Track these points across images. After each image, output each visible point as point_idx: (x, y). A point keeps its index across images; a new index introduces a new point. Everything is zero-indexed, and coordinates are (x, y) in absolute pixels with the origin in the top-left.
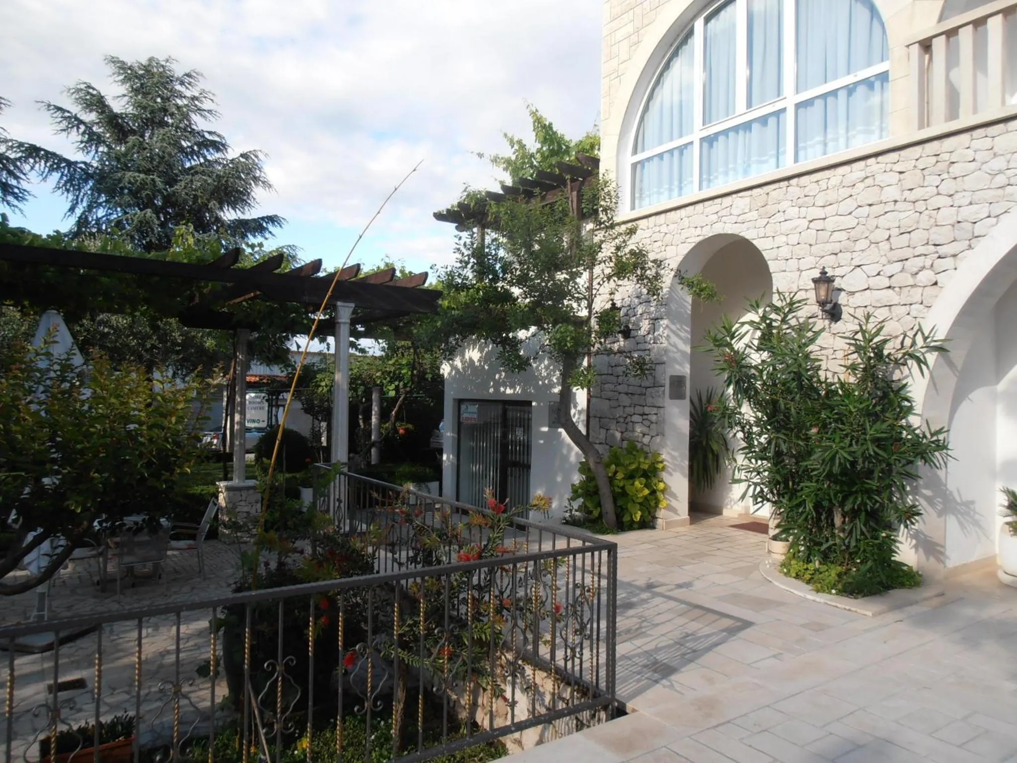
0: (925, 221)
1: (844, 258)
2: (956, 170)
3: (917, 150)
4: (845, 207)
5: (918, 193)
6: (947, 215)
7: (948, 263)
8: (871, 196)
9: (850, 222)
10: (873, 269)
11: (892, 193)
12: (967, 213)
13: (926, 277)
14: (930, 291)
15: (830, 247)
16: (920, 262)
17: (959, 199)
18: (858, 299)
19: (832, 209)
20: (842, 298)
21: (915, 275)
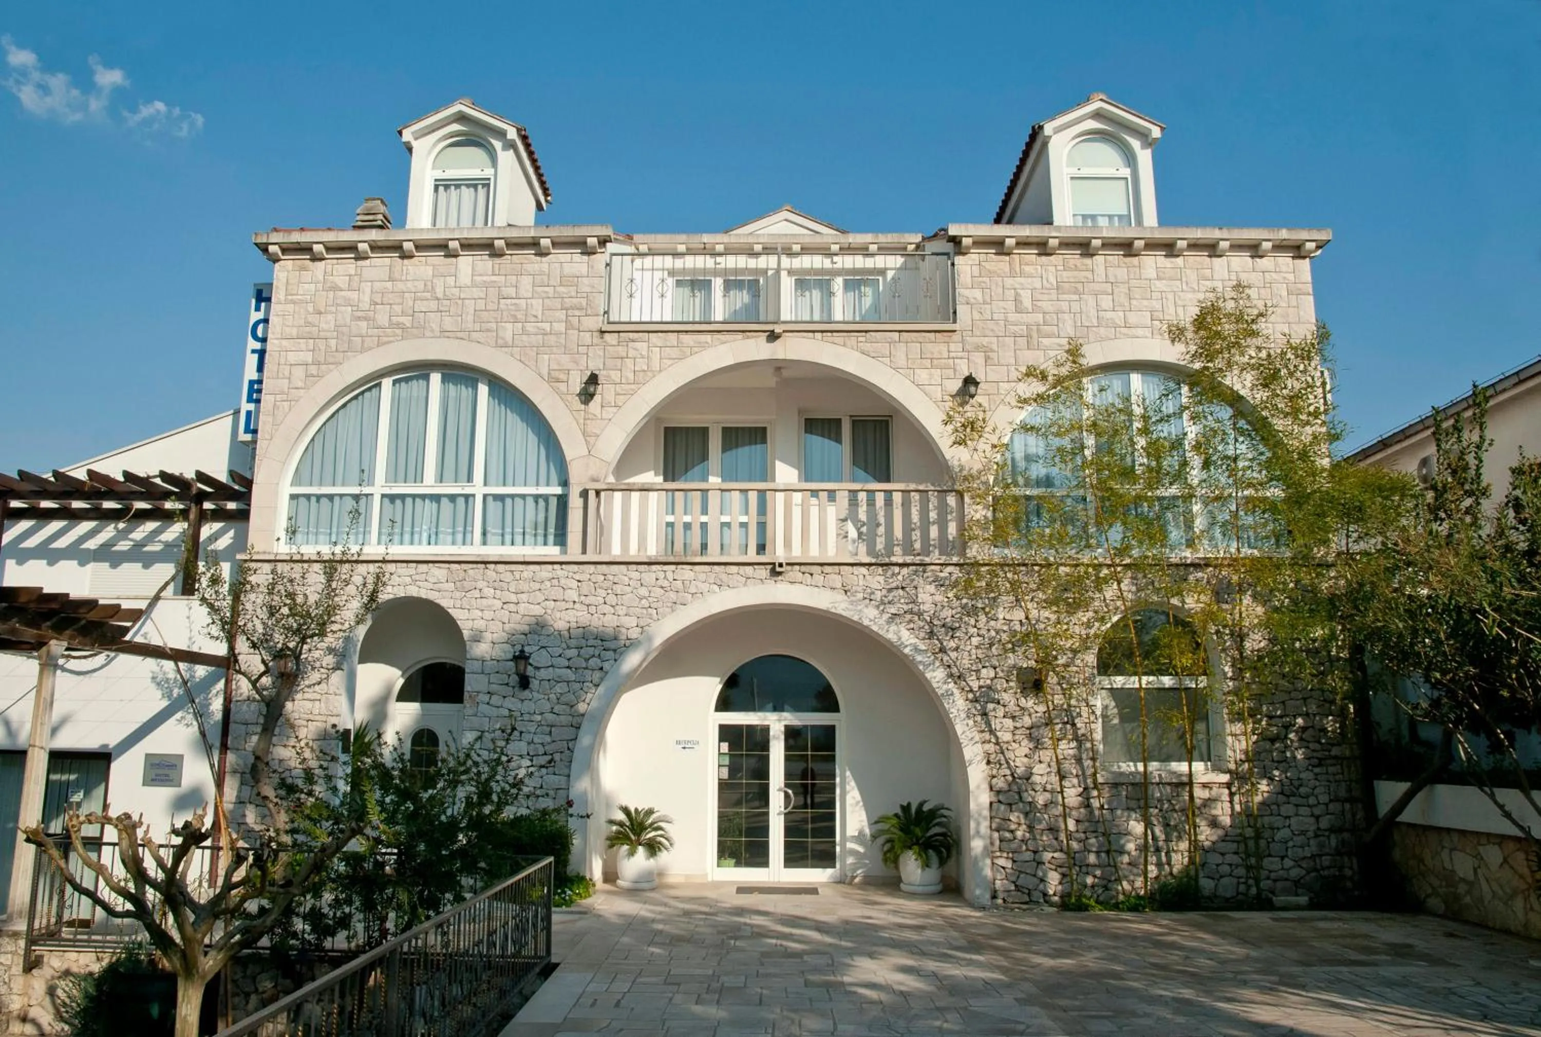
2: (618, 589)
4: (534, 598)
5: (591, 600)
8: (556, 594)
10: (555, 652)
11: (573, 595)
13: (593, 662)
14: (596, 674)
15: (522, 628)
16: (590, 651)
18: (543, 674)
19: (524, 597)
20: (530, 671)
21: (587, 660)
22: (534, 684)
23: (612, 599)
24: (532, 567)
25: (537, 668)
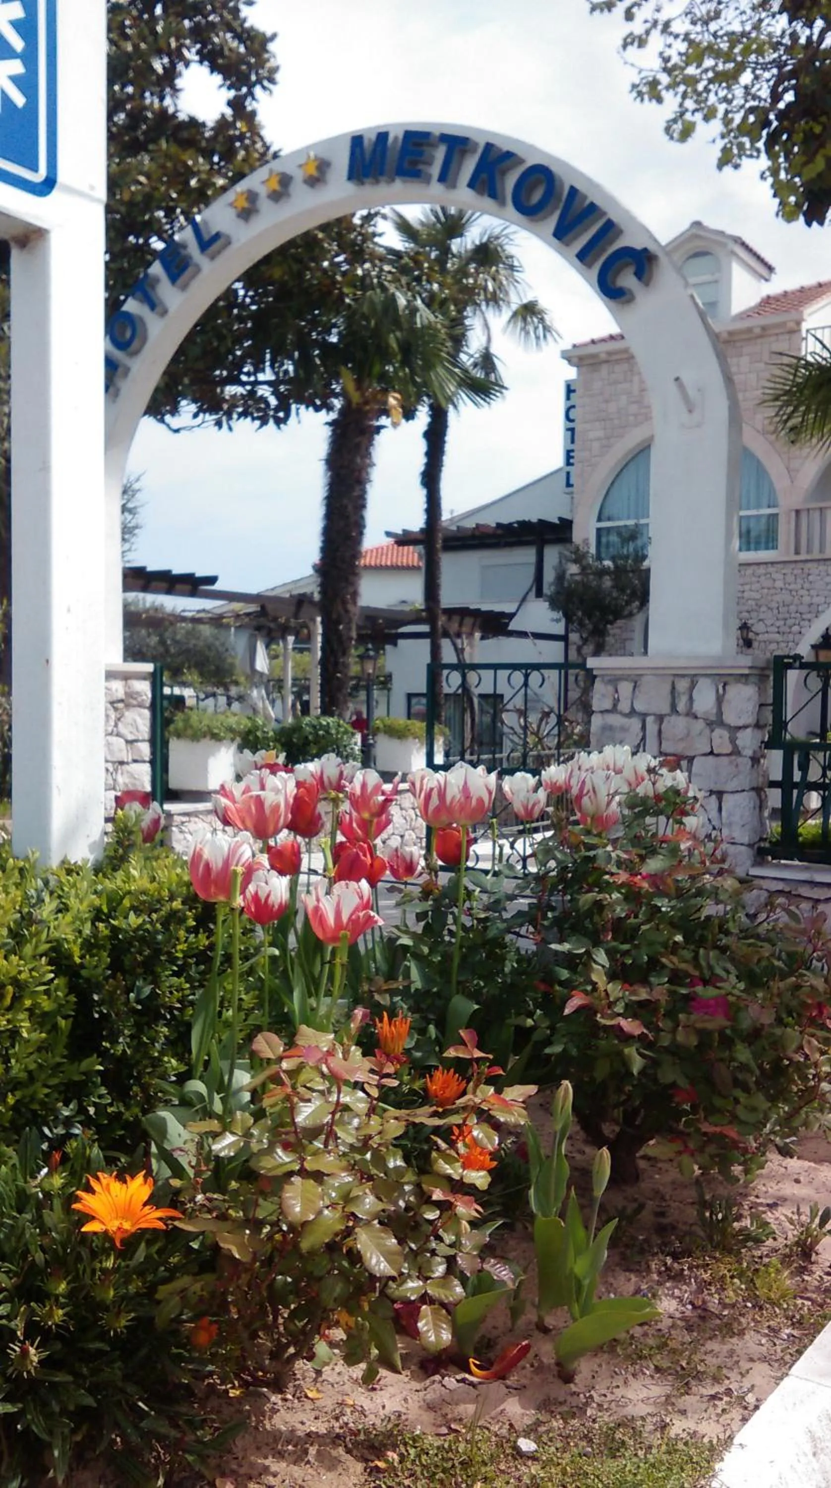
0: (796, 601)
1: (754, 614)
2: (811, 578)
3: (793, 566)
4: (754, 587)
5: (792, 587)
6: (806, 600)
7: (807, 623)
8: (769, 583)
9: (757, 596)
10: (769, 622)
11: (779, 584)
12: (816, 600)
13: (796, 629)
14: (798, 636)
15: (746, 608)
16: (793, 621)
17: (812, 592)
18: (760, 637)
19: (747, 587)
20: (751, 635)
21: (790, 627)
22: (755, 644)
23: (806, 585)
24: (753, 567)
25: (757, 634)
